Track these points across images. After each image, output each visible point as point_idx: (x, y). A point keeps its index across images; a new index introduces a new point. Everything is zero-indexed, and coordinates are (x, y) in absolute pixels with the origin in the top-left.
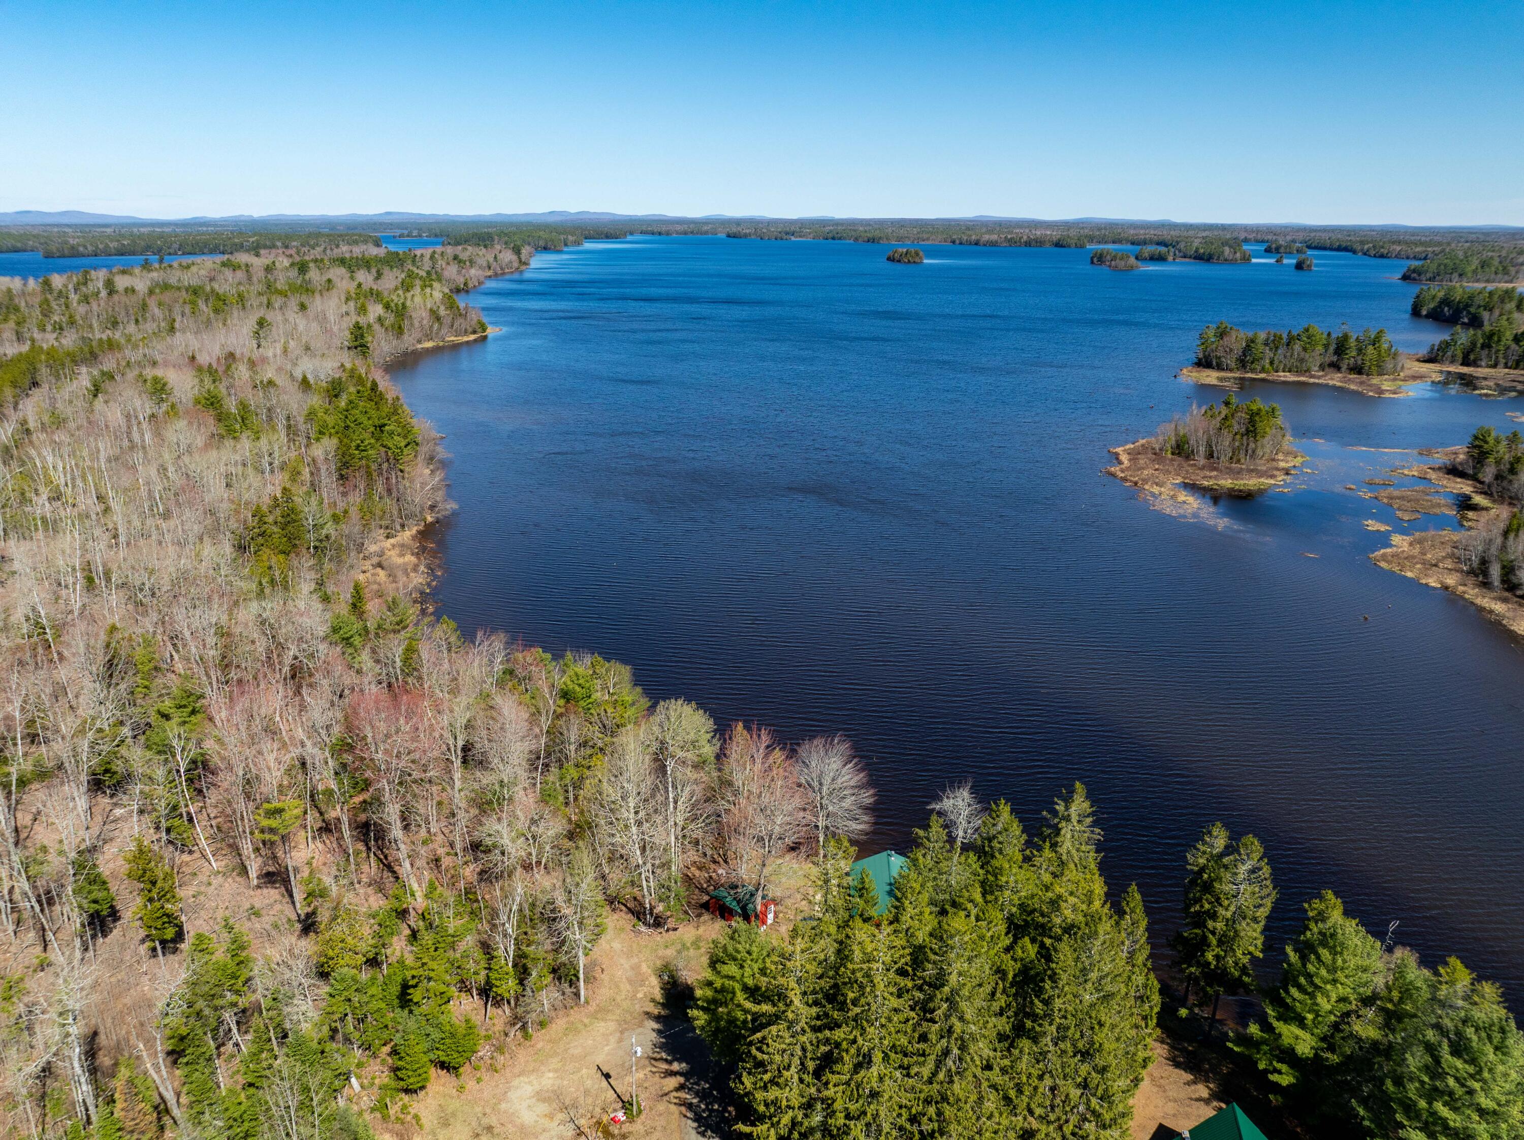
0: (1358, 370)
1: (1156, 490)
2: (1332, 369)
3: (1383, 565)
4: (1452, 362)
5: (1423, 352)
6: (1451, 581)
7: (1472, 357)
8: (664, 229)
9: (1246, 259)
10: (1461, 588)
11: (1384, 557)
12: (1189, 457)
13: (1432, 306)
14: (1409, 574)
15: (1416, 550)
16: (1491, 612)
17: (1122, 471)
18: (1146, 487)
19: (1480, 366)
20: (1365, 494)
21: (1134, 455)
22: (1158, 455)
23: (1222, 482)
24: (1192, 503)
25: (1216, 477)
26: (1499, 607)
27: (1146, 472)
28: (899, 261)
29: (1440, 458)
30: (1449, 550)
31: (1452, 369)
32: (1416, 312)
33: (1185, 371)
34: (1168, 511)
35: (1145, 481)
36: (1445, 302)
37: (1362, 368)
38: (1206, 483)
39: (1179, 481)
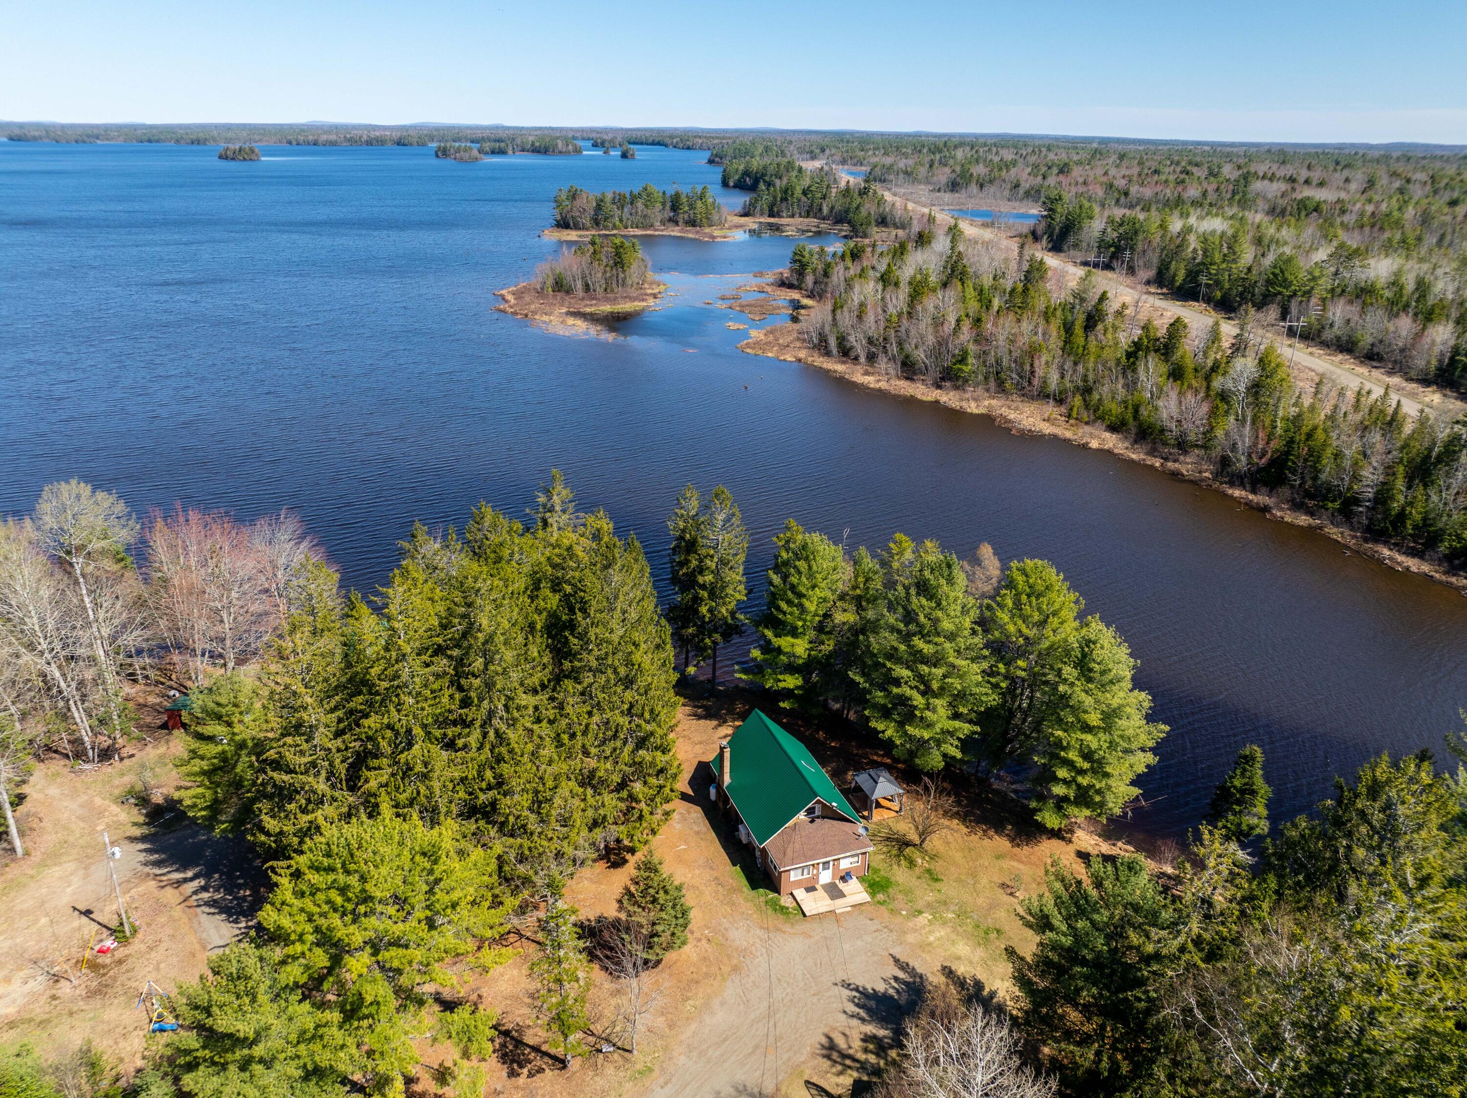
0: (692, 223)
1: (546, 318)
2: (671, 224)
3: (749, 351)
4: (762, 214)
5: (739, 209)
6: (802, 354)
7: (775, 209)
9: (578, 151)
10: (810, 359)
11: (748, 345)
12: (569, 292)
13: (737, 177)
14: (770, 355)
15: (771, 338)
16: (835, 371)
17: (511, 307)
18: (537, 317)
19: (783, 217)
20: (721, 305)
21: (518, 295)
22: (540, 293)
23: (602, 308)
24: (581, 325)
25: (596, 305)
26: (840, 368)
27: (533, 307)
28: (233, 159)
29: (770, 278)
30: (795, 335)
31: (762, 220)
32: (725, 184)
33: (546, 232)
34: (561, 333)
35: (534, 313)
36: (746, 173)
37: (695, 221)
38: (588, 310)
39: (564, 310)
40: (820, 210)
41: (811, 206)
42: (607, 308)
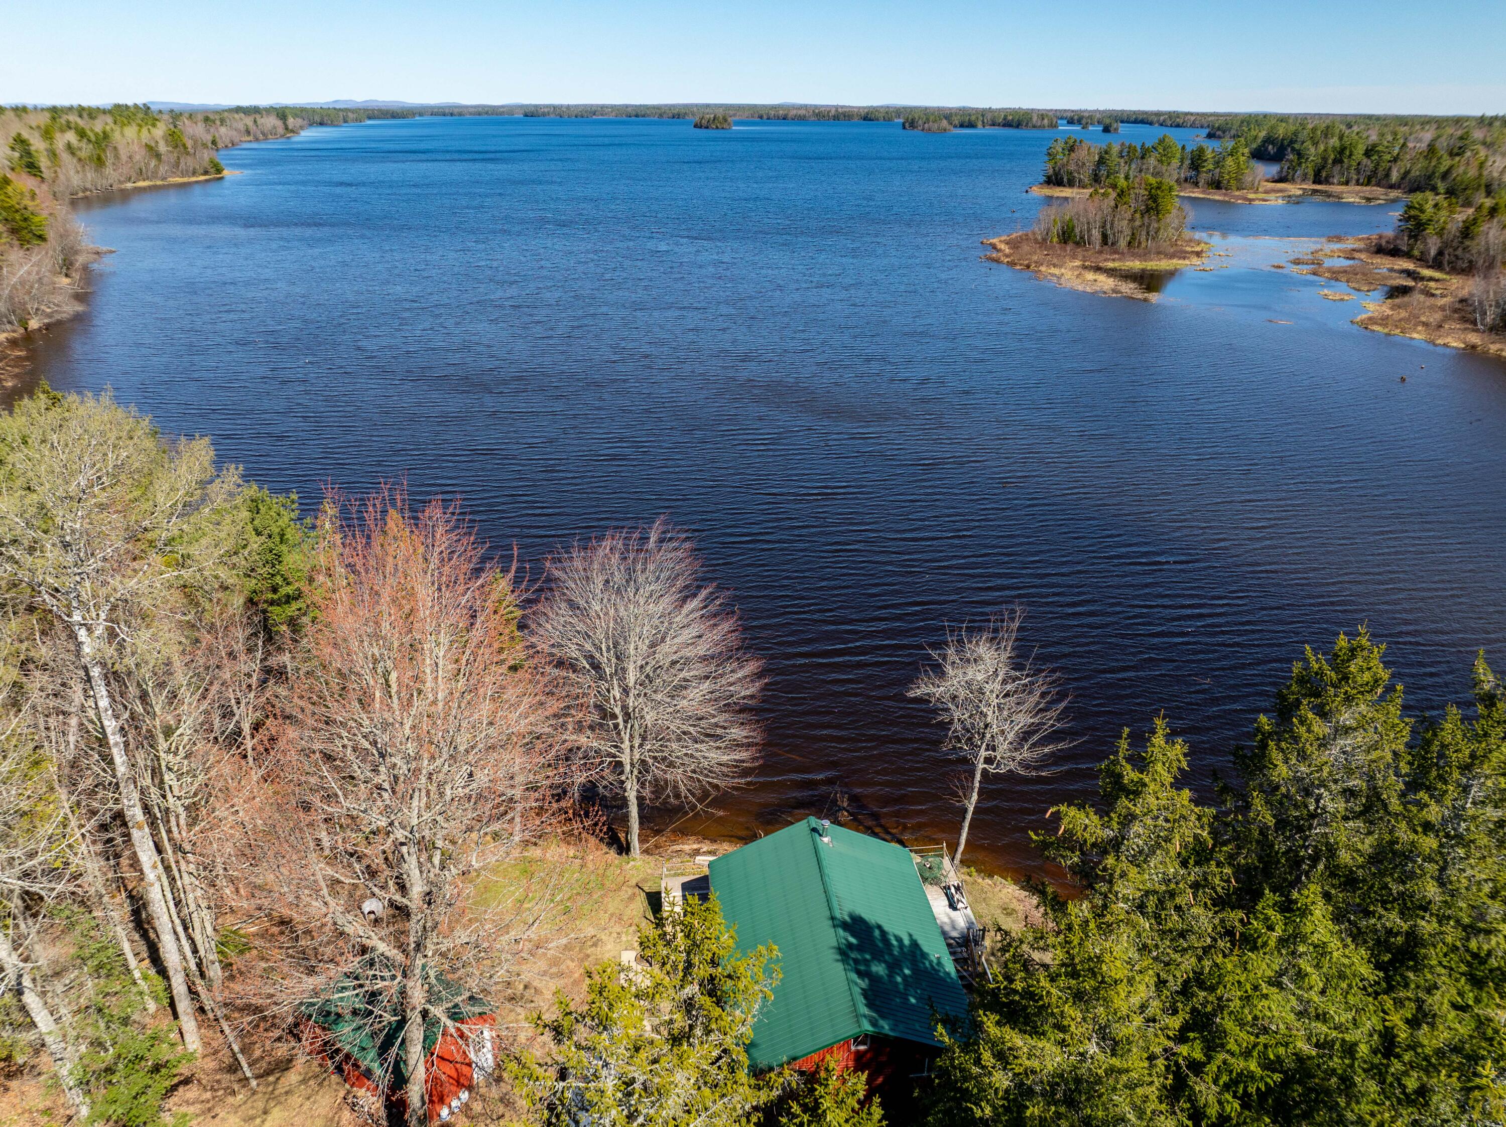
0: (1217, 185)
1: (1056, 271)
2: (1191, 184)
4: (1305, 180)
5: (1271, 175)
7: (1324, 174)
8: (456, 111)
9: (1053, 126)
12: (1080, 243)
17: (1007, 256)
18: (1043, 269)
19: (1333, 183)
21: (1014, 244)
22: (1043, 243)
23: (1130, 264)
24: (1106, 283)
25: (1120, 260)
27: (1035, 257)
28: (707, 128)
31: (1305, 186)
33: (1034, 188)
34: (1080, 288)
35: (1039, 263)
36: (1268, 140)
37: (1220, 182)
38: (1111, 265)
39: (1078, 263)
40: (1387, 175)
41: (1375, 172)
42: (1136, 265)
